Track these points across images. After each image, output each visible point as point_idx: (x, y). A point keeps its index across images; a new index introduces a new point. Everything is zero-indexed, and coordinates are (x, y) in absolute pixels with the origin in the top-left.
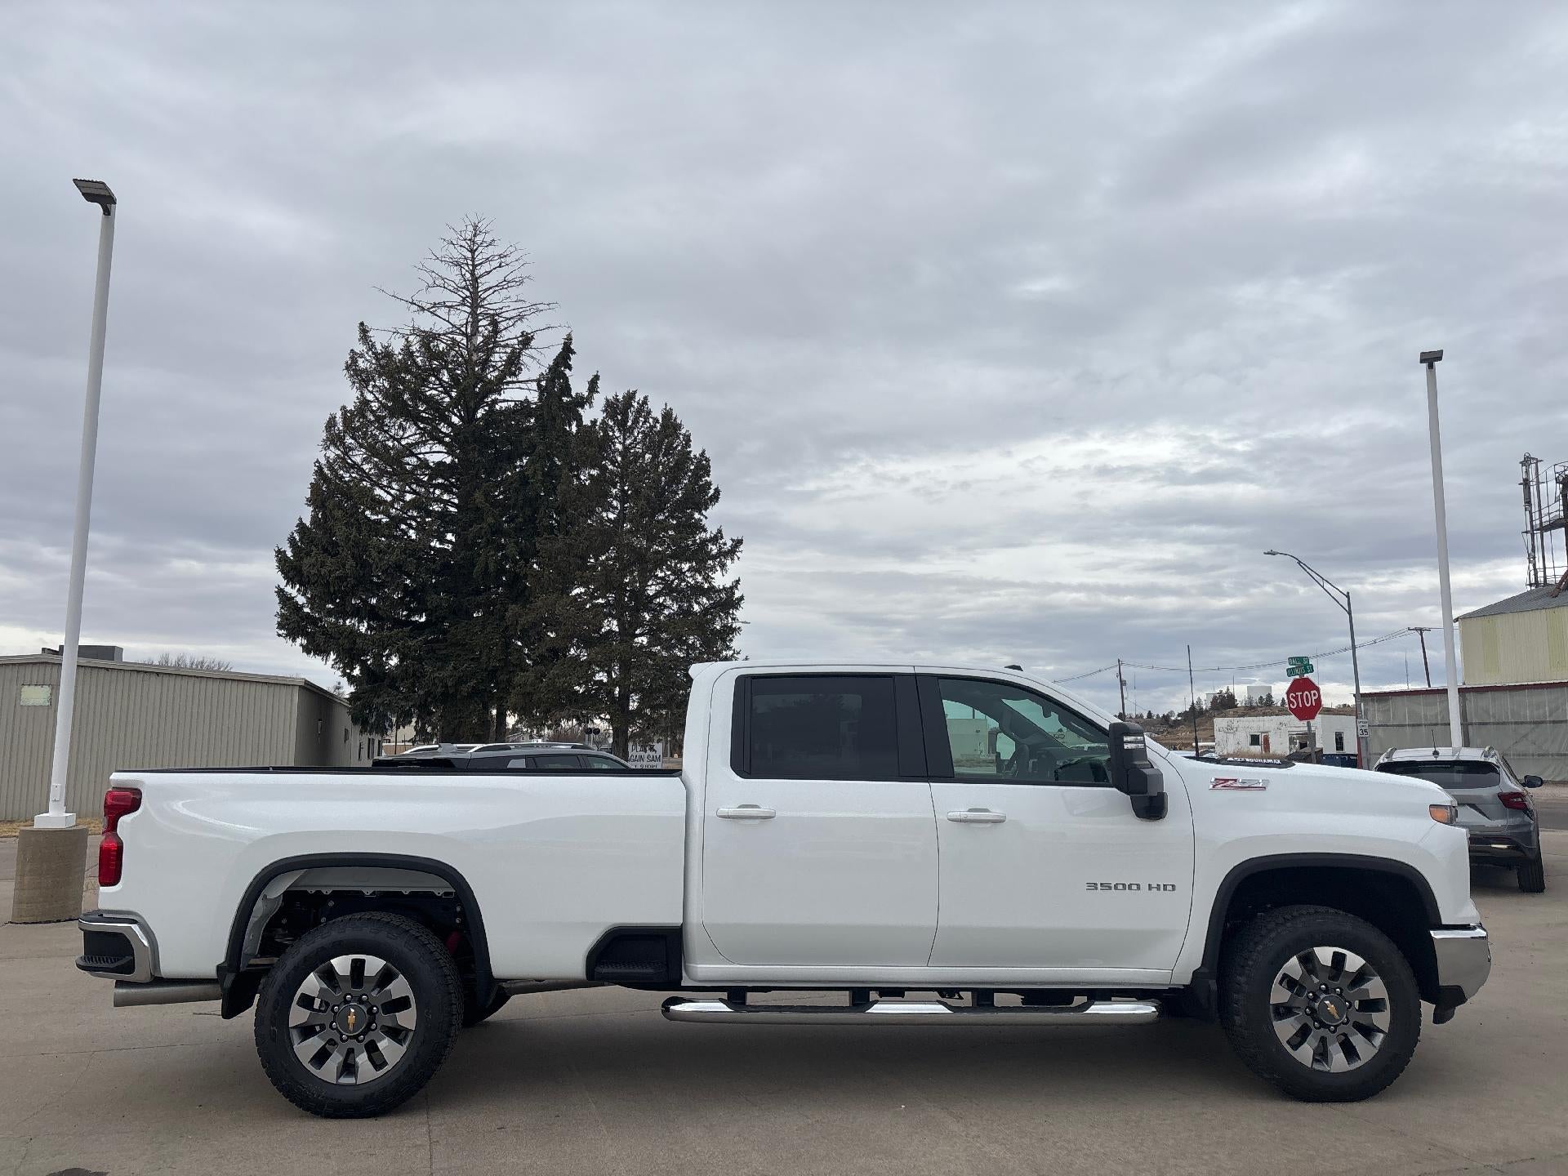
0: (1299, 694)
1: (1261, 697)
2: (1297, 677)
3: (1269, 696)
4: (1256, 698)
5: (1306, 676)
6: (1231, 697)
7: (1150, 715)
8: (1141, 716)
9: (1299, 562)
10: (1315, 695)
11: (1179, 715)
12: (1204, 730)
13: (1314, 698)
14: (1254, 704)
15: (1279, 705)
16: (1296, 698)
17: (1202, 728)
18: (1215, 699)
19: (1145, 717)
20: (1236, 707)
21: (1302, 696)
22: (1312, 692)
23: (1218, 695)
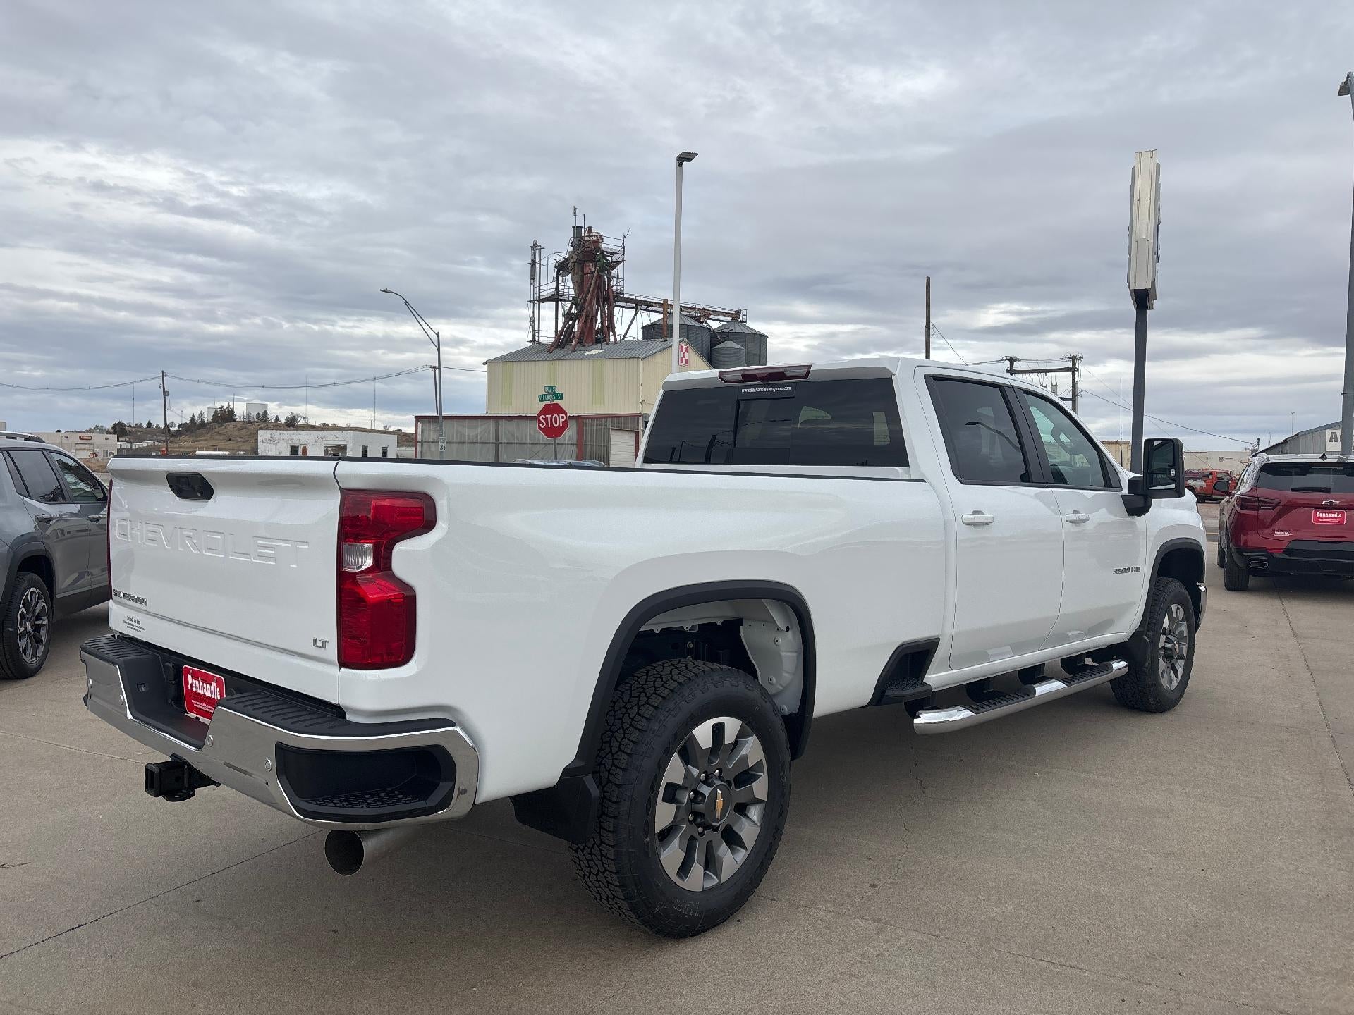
0: (549, 416)
1: (259, 414)
2: (549, 402)
3: (265, 413)
4: (254, 415)
5: (555, 402)
6: (231, 412)
7: (149, 425)
8: (141, 425)
9: (406, 303)
10: (563, 417)
11: (179, 426)
12: (205, 440)
13: (561, 420)
14: (252, 420)
15: (273, 421)
16: (546, 419)
17: (203, 438)
18: (216, 413)
19: (145, 426)
20: (235, 421)
21: (551, 418)
22: (561, 415)
23: (219, 410)
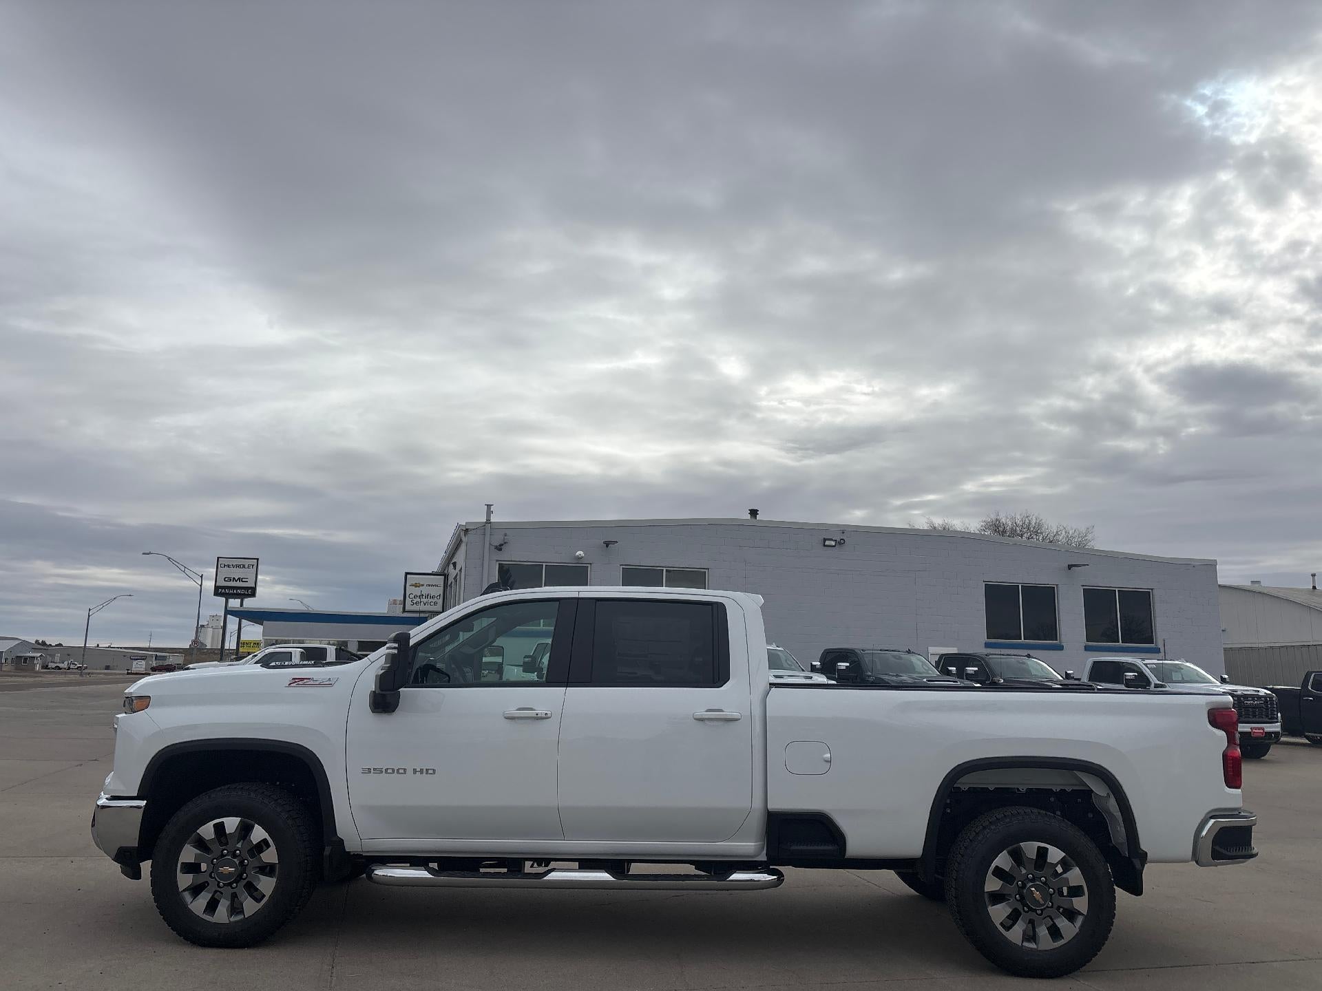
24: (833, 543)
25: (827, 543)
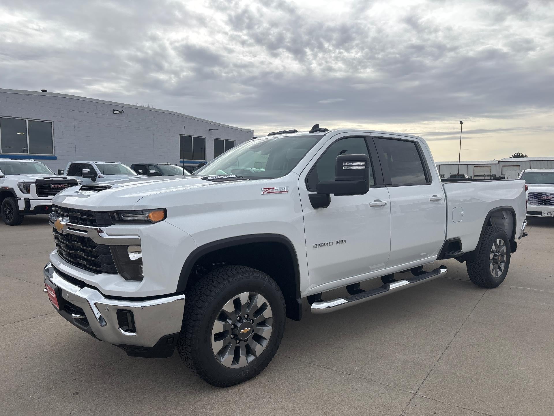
24: (118, 112)
25: (115, 112)
